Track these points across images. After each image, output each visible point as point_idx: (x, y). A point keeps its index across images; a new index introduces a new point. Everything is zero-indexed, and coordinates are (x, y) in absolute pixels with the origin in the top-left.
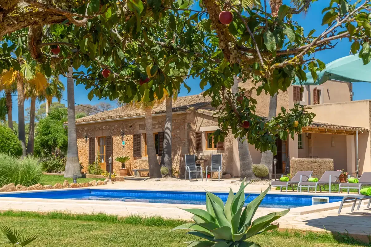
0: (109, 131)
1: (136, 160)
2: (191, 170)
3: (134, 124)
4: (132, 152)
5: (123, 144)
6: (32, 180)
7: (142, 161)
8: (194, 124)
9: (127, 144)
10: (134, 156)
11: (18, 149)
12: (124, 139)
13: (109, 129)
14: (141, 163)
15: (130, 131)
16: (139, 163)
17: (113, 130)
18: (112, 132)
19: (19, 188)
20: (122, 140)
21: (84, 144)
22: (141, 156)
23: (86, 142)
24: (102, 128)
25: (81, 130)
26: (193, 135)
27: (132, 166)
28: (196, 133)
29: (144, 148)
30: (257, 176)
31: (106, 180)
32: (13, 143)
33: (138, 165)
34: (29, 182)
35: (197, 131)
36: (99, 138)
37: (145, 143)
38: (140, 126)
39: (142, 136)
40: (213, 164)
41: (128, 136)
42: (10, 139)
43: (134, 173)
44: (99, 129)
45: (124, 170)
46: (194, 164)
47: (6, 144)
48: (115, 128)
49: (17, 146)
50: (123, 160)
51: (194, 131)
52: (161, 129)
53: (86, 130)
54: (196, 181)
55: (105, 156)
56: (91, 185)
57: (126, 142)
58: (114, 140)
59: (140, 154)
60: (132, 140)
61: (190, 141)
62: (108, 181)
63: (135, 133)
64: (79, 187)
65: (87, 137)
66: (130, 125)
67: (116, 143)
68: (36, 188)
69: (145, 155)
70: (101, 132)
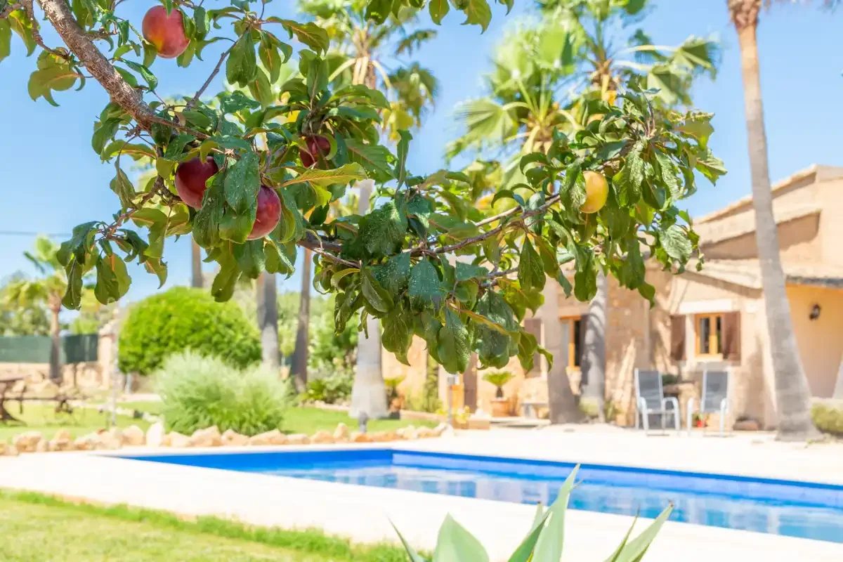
1: (530, 379)
2: (649, 407)
6: (265, 422)
7: (544, 382)
8: (667, 295)
11: (251, 349)
14: (540, 386)
16: (535, 388)
19: (230, 439)
22: (539, 371)
26: (664, 322)
27: (520, 395)
28: (672, 317)
30: (822, 430)
31: (441, 426)
32: (240, 337)
33: (534, 391)
34: (255, 426)
35: (673, 312)
40: (707, 396)
42: (235, 327)
43: (523, 410)
45: (499, 402)
46: (658, 393)
47: (223, 337)
49: (248, 343)
50: (497, 379)
51: (666, 313)
54: (663, 435)
56: (402, 437)
61: (655, 337)
62: (445, 429)
64: (371, 441)
68: (271, 441)
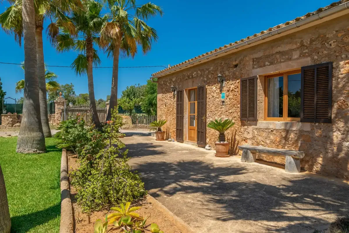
0: (202, 78)
1: (246, 127)
3: (242, 60)
4: (237, 113)
5: (223, 97)
7: (259, 129)
9: (230, 97)
10: (242, 121)
12: (225, 89)
13: (201, 75)
14: (256, 133)
15: (234, 74)
16: (251, 134)
17: (207, 76)
18: (206, 79)
20: (221, 91)
21: (172, 100)
22: (255, 120)
23: (174, 98)
24: (192, 76)
25: (169, 82)
27: (237, 137)
29: (263, 104)
33: (250, 136)
36: (190, 90)
37: (265, 93)
38: (253, 61)
39: (258, 80)
41: (231, 82)
43: (241, 152)
44: (189, 77)
45: (223, 145)
48: (209, 72)
50: (220, 127)
52: (309, 59)
53: (173, 82)
55: (196, 118)
57: (228, 93)
58: (208, 92)
59: (253, 116)
60: (239, 89)
63: (246, 77)
65: (174, 91)
66: (234, 63)
67: (211, 97)
69: (263, 117)
70: (190, 81)
